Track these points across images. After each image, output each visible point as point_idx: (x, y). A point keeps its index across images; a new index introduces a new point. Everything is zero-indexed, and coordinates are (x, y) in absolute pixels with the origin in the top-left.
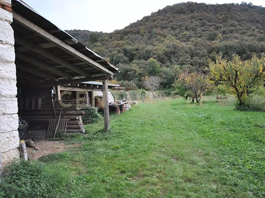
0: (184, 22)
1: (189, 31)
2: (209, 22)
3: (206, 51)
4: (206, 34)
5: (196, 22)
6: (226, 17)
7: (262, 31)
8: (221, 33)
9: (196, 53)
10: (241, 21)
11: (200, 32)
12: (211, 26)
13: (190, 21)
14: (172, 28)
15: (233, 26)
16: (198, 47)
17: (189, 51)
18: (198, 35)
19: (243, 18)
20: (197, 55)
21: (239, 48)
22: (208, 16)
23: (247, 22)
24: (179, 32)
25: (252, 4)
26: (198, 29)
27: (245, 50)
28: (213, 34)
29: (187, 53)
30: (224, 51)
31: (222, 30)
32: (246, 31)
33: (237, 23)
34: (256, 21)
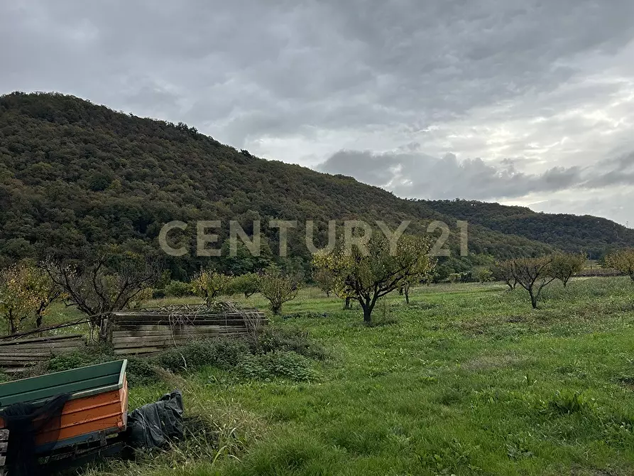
0: (44, 141)
1: (53, 163)
2: (103, 151)
3: (72, 211)
4: (91, 174)
5: (73, 145)
6: (141, 148)
7: (197, 184)
8: (121, 176)
9: (50, 214)
10: (166, 161)
11: (77, 167)
12: (103, 160)
13: (58, 142)
14: (11, 149)
15: (149, 167)
16: (58, 202)
17: (32, 209)
18: (70, 176)
19: (171, 154)
20: (52, 218)
21: (141, 212)
22: (103, 139)
23: (177, 162)
24: (27, 161)
25: (196, 131)
26: (73, 162)
27: (153, 217)
28: (104, 178)
29: (27, 211)
30: (113, 216)
31: (124, 171)
32: (169, 180)
33: (157, 163)
34: (193, 165)
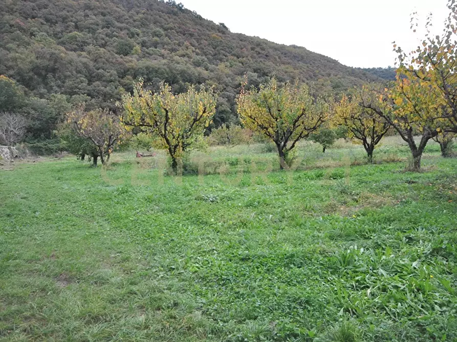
0: (71, 13)
1: (83, 32)
2: (118, 22)
3: (115, 72)
4: (114, 42)
5: (94, 17)
6: (146, 19)
7: (197, 50)
8: (138, 44)
9: (98, 75)
10: (169, 31)
11: (104, 36)
12: (121, 30)
13: (82, 13)
14: (47, 20)
15: (157, 36)
16: (101, 65)
17: (84, 70)
18: (99, 43)
19: (171, 25)
20: (99, 78)
21: (167, 74)
22: (116, 11)
23: (177, 33)
24: (62, 32)
25: (183, 6)
26: (98, 31)
27: (176, 78)
28: (126, 45)
29: (79, 72)
30: (145, 76)
31: (140, 39)
32: (177, 47)
33: (163, 32)
34: (190, 34)
